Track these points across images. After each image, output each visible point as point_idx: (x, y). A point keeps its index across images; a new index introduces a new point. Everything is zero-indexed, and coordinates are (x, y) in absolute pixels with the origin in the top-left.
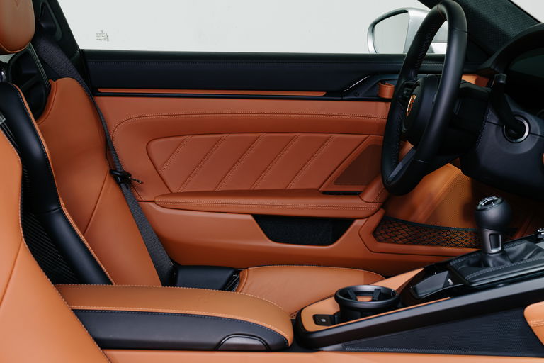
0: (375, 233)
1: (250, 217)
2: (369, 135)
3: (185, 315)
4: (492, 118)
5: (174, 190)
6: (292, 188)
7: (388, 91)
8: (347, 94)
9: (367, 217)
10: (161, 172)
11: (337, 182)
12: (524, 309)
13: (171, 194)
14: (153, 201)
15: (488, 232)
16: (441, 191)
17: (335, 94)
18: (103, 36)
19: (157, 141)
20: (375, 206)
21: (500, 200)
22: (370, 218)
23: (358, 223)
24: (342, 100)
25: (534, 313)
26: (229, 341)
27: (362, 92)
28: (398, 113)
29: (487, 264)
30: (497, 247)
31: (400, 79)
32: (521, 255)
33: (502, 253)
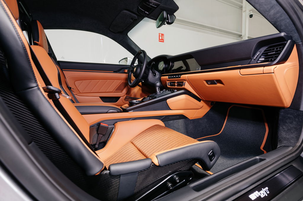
0: (125, 99)
1: (99, 97)
2: (122, 80)
3: (100, 106)
4: (151, 72)
5: (81, 92)
7: (126, 71)
8: (117, 72)
10: (78, 88)
11: (116, 90)
12: (166, 100)
13: (80, 93)
14: (76, 95)
15: (157, 88)
16: (136, 91)
17: (115, 72)
18: (63, 57)
19: (77, 81)
21: (159, 82)
22: (124, 96)
23: (121, 98)
25: (168, 101)
26: (110, 111)
27: (121, 71)
28: (130, 73)
29: (157, 94)
30: (159, 91)
31: (130, 67)
32: (163, 92)
33: (160, 92)
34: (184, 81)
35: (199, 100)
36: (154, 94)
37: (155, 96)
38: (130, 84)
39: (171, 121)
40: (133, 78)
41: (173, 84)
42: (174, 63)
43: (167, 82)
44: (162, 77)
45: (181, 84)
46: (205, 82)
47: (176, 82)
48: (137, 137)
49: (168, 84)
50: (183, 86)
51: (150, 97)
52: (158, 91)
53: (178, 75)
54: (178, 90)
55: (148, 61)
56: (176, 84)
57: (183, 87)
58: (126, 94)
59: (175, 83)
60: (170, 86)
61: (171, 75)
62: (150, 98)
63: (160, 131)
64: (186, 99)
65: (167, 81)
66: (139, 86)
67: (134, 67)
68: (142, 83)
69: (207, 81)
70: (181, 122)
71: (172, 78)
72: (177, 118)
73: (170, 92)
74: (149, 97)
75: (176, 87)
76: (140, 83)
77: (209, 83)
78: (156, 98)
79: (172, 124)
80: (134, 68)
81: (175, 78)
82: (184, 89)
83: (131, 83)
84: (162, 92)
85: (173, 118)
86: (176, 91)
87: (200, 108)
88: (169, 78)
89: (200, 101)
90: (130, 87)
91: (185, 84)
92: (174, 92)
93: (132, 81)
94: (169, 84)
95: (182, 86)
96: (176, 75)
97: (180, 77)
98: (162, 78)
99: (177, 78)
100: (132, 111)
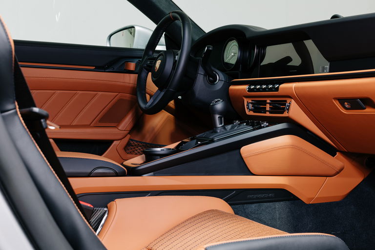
0: (125, 149)
1: (52, 140)
2: (119, 93)
4: (201, 71)
6: (74, 124)
7: (132, 66)
9: (121, 139)
11: (101, 121)
12: (240, 149)
15: (217, 116)
17: (100, 68)
20: (126, 132)
21: (221, 101)
22: (123, 140)
24: (105, 72)
25: (245, 150)
26: (97, 171)
27: (116, 67)
28: (143, 74)
29: (216, 132)
30: (221, 123)
31: (144, 56)
32: (232, 128)
33: (224, 127)
34: (288, 100)
35: (331, 151)
36: (207, 132)
37: (211, 137)
38: (142, 105)
39: (253, 206)
40: (151, 86)
41: (258, 106)
42: (265, 49)
43: (246, 101)
44: (232, 87)
45: (280, 105)
46: (337, 104)
47: (268, 101)
48: (162, 238)
49: (248, 105)
50: (287, 111)
51: (198, 140)
52: (219, 125)
53: (273, 82)
54: (272, 121)
55: (197, 38)
56: (268, 107)
57: (285, 114)
58: (130, 132)
59: (265, 103)
60: (252, 113)
61: (255, 83)
62: (197, 143)
63: (220, 223)
64: (293, 147)
65: (245, 99)
66: (169, 110)
67: (156, 55)
68: (175, 102)
69: (342, 101)
70: (279, 208)
71: (258, 90)
72: (268, 197)
73: (250, 128)
74: (195, 141)
75: (268, 114)
76: (172, 104)
77: (347, 106)
78: (212, 141)
79: (254, 213)
80: (156, 59)
81: (264, 90)
82: (288, 120)
83: (145, 102)
84: (229, 127)
85: (257, 198)
86: (267, 126)
87: (334, 172)
88: (250, 90)
89: (333, 155)
90: (141, 112)
91: (289, 106)
92: (261, 128)
93: (148, 96)
94: (251, 106)
95: (283, 113)
96: (267, 82)
97: (277, 89)
98: (232, 90)
99: (271, 90)
100: (152, 173)
